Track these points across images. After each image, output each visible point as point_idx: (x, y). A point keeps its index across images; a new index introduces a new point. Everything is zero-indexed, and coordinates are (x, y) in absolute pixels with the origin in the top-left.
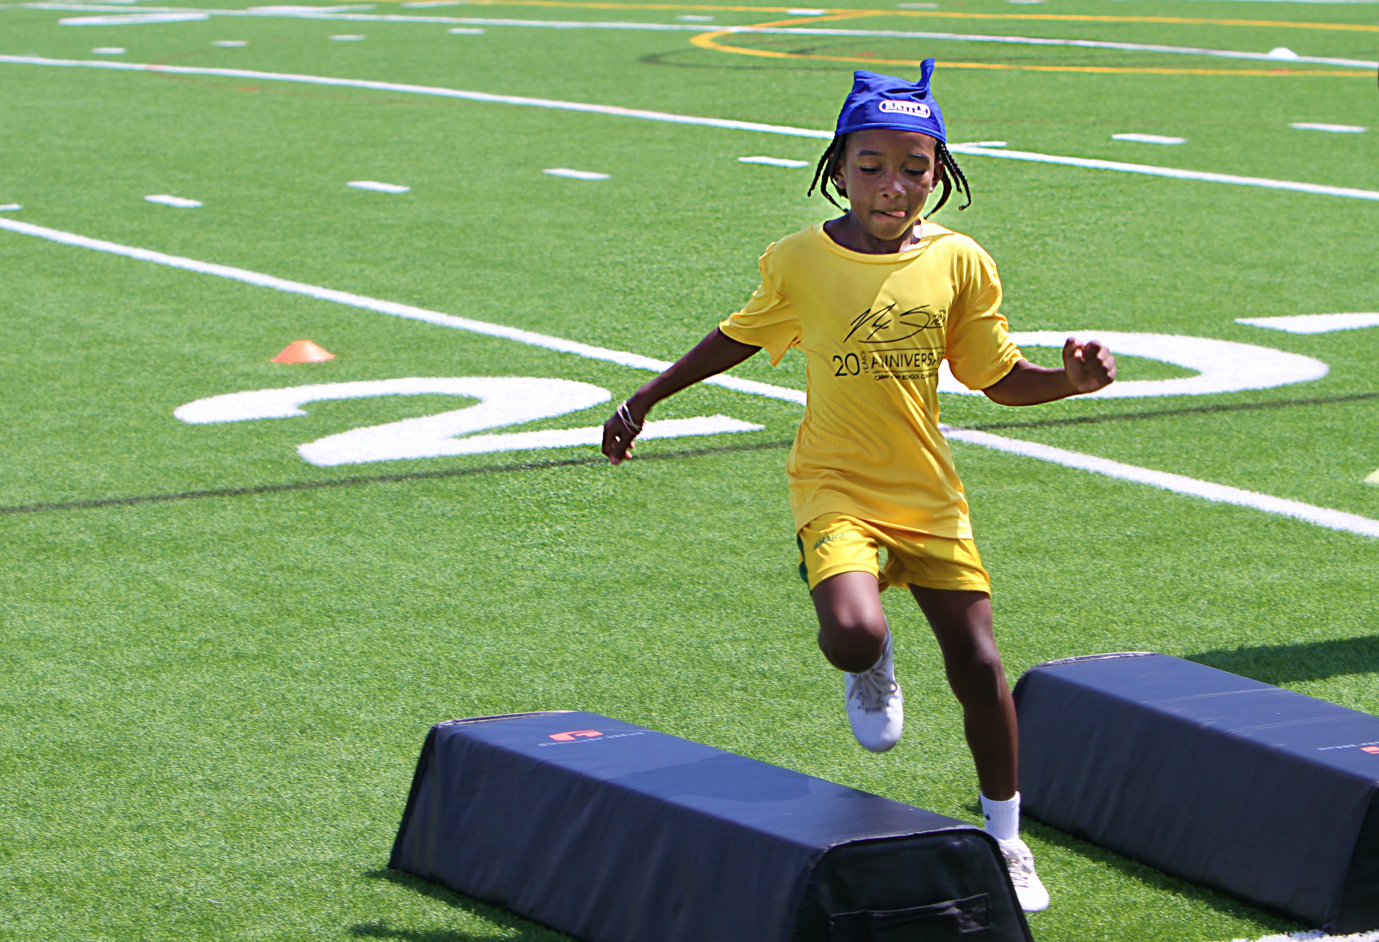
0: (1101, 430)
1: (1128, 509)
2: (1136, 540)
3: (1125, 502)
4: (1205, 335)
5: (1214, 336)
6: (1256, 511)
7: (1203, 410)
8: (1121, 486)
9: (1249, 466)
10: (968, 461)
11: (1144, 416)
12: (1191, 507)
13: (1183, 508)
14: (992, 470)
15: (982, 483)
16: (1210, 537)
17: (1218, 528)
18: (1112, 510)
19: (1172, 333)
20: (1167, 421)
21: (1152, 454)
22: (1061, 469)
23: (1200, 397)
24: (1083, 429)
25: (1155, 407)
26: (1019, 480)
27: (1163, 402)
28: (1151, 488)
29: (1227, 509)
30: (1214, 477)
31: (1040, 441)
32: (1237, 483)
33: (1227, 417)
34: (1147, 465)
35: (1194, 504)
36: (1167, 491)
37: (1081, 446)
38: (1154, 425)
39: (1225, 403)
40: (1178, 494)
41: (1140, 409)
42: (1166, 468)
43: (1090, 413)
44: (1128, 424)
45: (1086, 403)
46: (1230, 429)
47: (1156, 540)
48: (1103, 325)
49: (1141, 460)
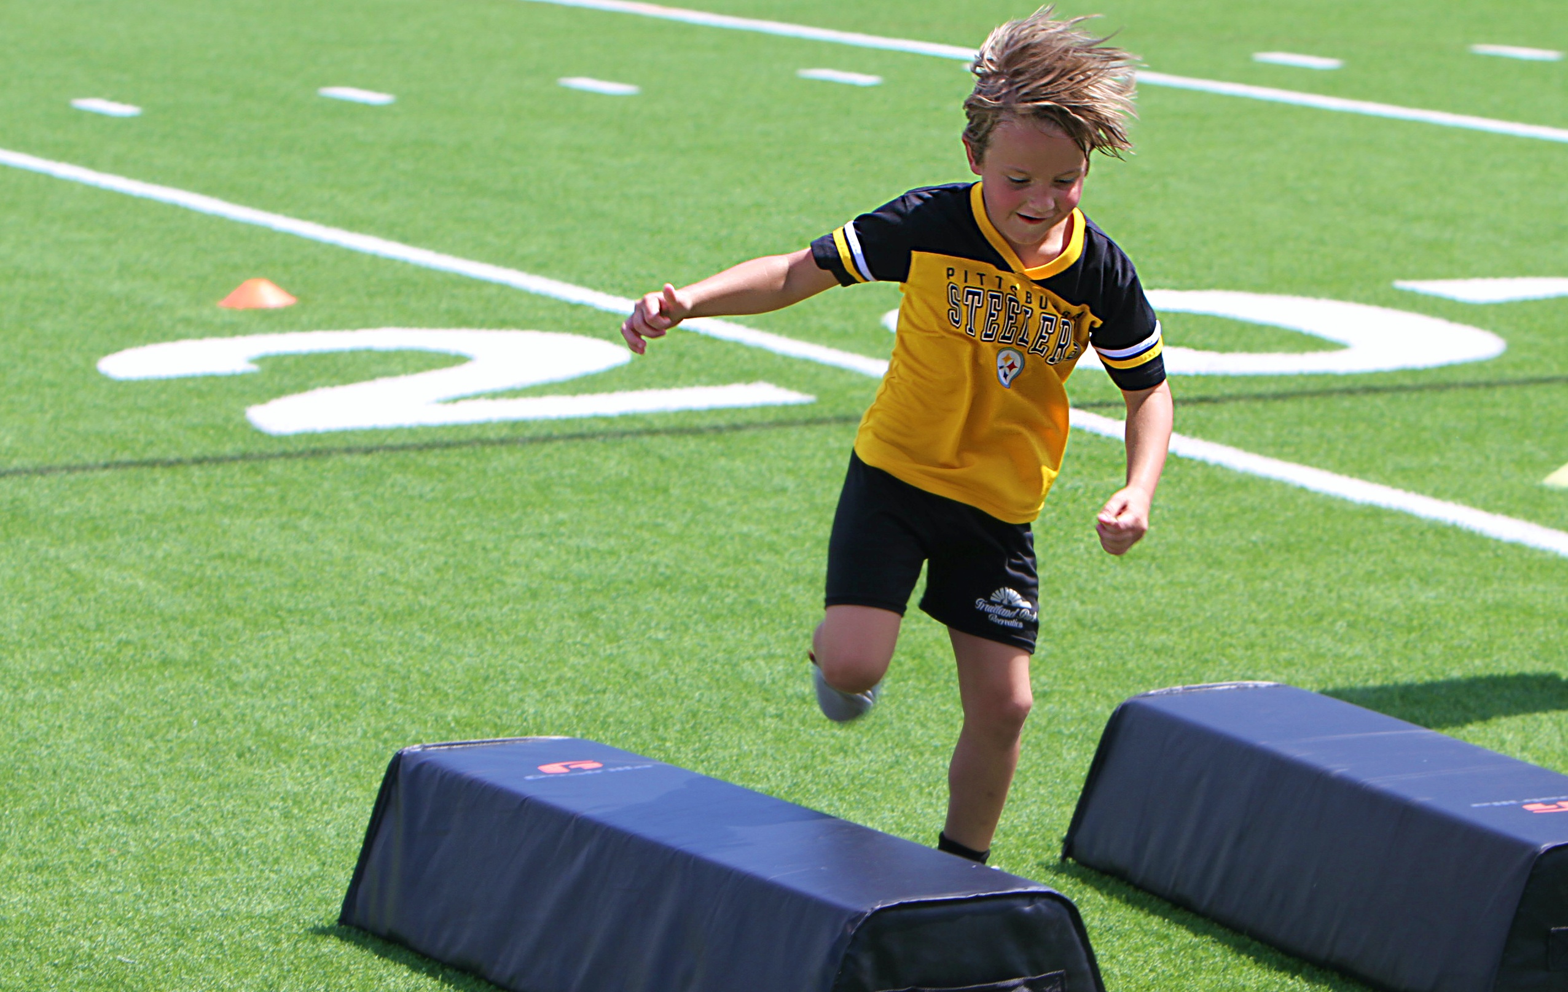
0: (1225, 413)
1: (1254, 510)
3: (1250, 498)
4: (1357, 300)
5: (1367, 301)
6: (1410, 516)
7: (1350, 392)
8: (1246, 482)
9: (1404, 461)
11: (1279, 396)
12: (1330, 509)
13: (1321, 510)
16: (1353, 545)
17: (1362, 534)
18: (1234, 510)
19: (1316, 296)
20: (1306, 404)
21: (1287, 443)
23: (1348, 376)
24: (1203, 411)
25: (1292, 387)
27: (1301, 381)
28: (1283, 485)
29: (1374, 512)
30: (1360, 472)
32: (1387, 480)
33: (1380, 401)
34: (1280, 455)
35: (1335, 505)
36: (1302, 490)
37: (1200, 431)
38: (1289, 408)
39: (1378, 383)
40: (1316, 493)
41: (1273, 388)
42: (1302, 461)
43: (1213, 391)
44: (1259, 405)
45: (1208, 379)
46: (1382, 415)
47: (1288, 548)
48: (1233, 285)
49: (1272, 450)
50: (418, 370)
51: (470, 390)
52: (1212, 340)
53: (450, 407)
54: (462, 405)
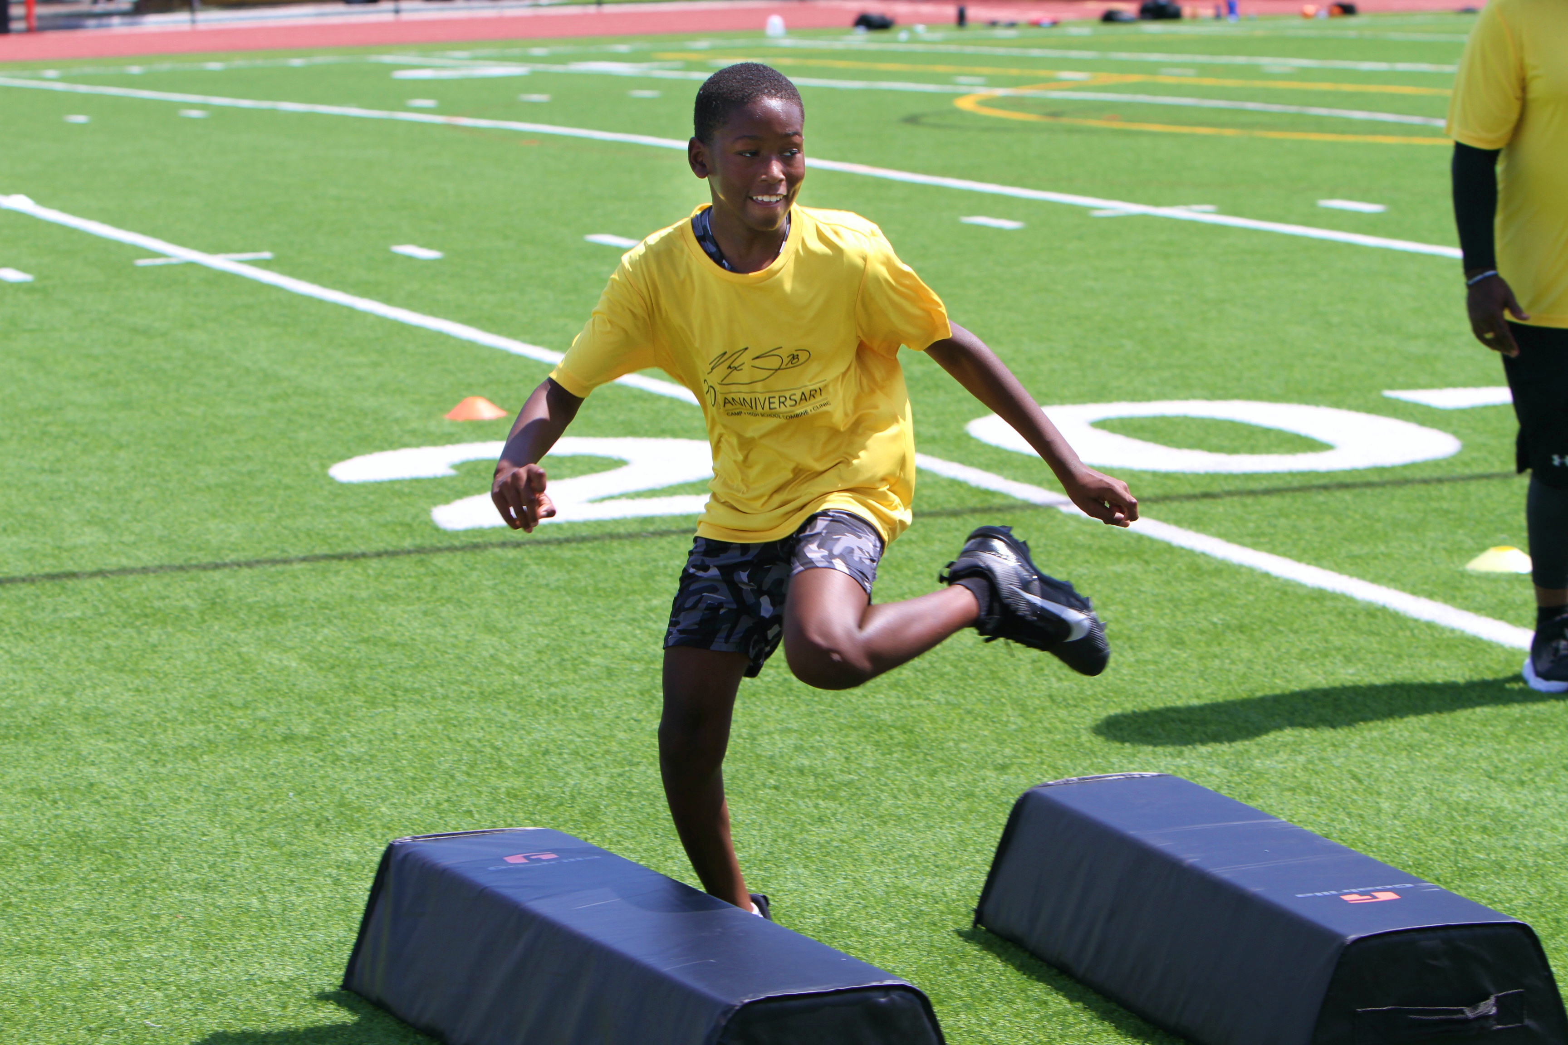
0: (1219, 507)
1: (1222, 594)
2: (1220, 628)
3: (1221, 584)
4: (1350, 408)
5: (1358, 408)
6: (1349, 599)
7: (1325, 488)
8: (1223, 569)
9: (1355, 549)
10: (1080, 537)
11: (1268, 492)
12: (1285, 593)
13: (1277, 594)
14: (1101, 548)
15: (1087, 562)
16: (1295, 626)
17: (1306, 616)
18: (1206, 595)
19: (1317, 404)
20: (1288, 499)
21: (1263, 534)
22: (1169, 548)
23: (1328, 474)
24: (1204, 506)
25: (1279, 483)
26: (1124, 559)
27: (1289, 478)
28: (1251, 571)
29: (1320, 596)
30: (1317, 561)
31: (1157, 518)
32: (1338, 568)
33: (1347, 496)
34: (1256, 546)
35: (1289, 589)
36: (1267, 575)
37: (1197, 524)
38: (1274, 502)
39: (1349, 480)
40: (1277, 578)
41: (1265, 484)
42: (1273, 551)
43: (1215, 488)
44: (1249, 500)
45: (1214, 477)
46: (1347, 508)
47: (1241, 628)
48: (1254, 395)
49: (1248, 540)
50: (583, 473)
51: (616, 491)
52: (1226, 443)
53: (598, 506)
54: (608, 504)
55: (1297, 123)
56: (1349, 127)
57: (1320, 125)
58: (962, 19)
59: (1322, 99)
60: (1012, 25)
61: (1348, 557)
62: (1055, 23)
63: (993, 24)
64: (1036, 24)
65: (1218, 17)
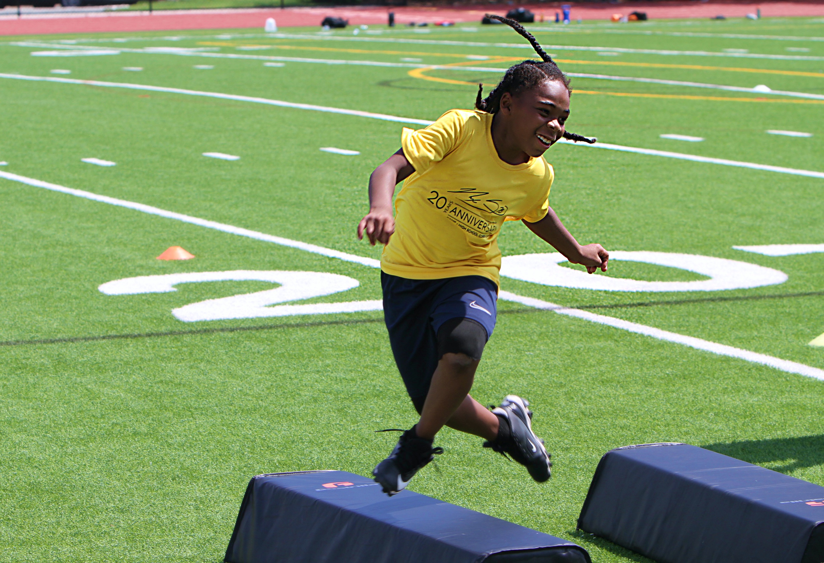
0: (651, 311)
1: (667, 358)
2: (672, 377)
3: (665, 354)
4: (714, 255)
5: (719, 256)
6: (743, 361)
7: (713, 300)
8: (663, 344)
9: (740, 334)
10: (572, 327)
11: (677, 302)
12: (705, 358)
13: (700, 358)
14: (587, 333)
16: (716, 376)
17: (721, 370)
18: (657, 358)
19: (694, 253)
20: (691, 305)
21: (682, 326)
22: (627, 333)
23: (710, 292)
24: (641, 310)
25: (684, 298)
26: (602, 339)
27: (688, 295)
28: (681, 346)
29: (726, 359)
30: (719, 339)
31: (615, 316)
32: (733, 344)
33: (727, 305)
34: (679, 332)
35: (707, 356)
36: (691, 348)
37: (639, 320)
38: (683, 308)
39: (726, 296)
40: (697, 350)
41: (674, 298)
42: (690, 334)
43: (645, 300)
44: (668, 307)
45: (642, 294)
46: (729, 312)
47: (684, 377)
48: (653, 248)
49: (675, 329)
50: (255, 290)
52: (644, 275)
55: (632, 87)
56: (665, 90)
57: (648, 88)
58: (391, 21)
59: (644, 72)
60: (425, 25)
61: (736, 338)
62: (451, 24)
63: (412, 24)
64: (440, 25)
65: (557, 21)
